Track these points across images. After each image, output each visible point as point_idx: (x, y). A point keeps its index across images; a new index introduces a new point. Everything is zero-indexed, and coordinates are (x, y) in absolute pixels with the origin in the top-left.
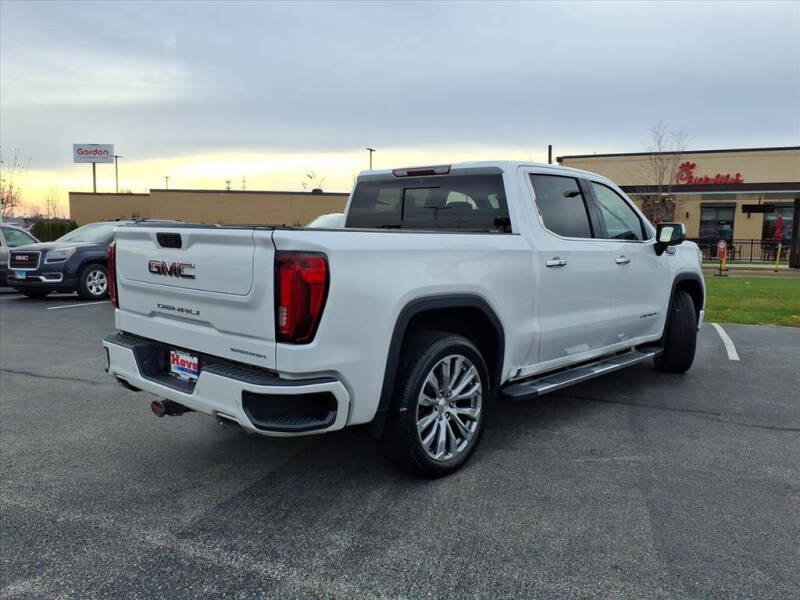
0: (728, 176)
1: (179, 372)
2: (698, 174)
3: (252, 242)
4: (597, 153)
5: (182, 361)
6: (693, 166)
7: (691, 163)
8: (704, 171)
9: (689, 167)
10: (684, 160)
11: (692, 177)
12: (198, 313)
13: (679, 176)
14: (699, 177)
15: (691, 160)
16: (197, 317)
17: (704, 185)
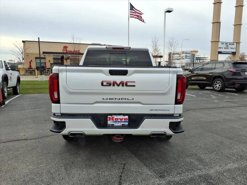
0: (77, 51)
1: (114, 123)
2: (69, 49)
3: (169, 72)
4: (35, 41)
5: (115, 119)
6: (67, 47)
7: (66, 46)
8: (70, 49)
9: (65, 47)
10: (65, 45)
11: (67, 50)
12: (133, 99)
13: (63, 50)
14: (69, 50)
15: (66, 45)
16: (132, 101)
17: (71, 53)
